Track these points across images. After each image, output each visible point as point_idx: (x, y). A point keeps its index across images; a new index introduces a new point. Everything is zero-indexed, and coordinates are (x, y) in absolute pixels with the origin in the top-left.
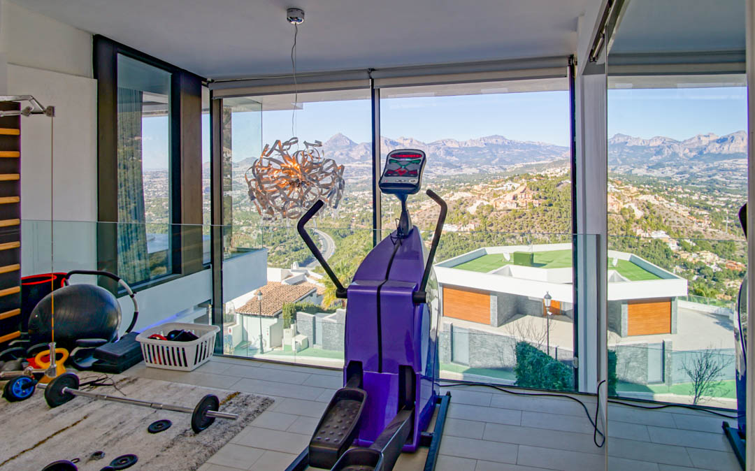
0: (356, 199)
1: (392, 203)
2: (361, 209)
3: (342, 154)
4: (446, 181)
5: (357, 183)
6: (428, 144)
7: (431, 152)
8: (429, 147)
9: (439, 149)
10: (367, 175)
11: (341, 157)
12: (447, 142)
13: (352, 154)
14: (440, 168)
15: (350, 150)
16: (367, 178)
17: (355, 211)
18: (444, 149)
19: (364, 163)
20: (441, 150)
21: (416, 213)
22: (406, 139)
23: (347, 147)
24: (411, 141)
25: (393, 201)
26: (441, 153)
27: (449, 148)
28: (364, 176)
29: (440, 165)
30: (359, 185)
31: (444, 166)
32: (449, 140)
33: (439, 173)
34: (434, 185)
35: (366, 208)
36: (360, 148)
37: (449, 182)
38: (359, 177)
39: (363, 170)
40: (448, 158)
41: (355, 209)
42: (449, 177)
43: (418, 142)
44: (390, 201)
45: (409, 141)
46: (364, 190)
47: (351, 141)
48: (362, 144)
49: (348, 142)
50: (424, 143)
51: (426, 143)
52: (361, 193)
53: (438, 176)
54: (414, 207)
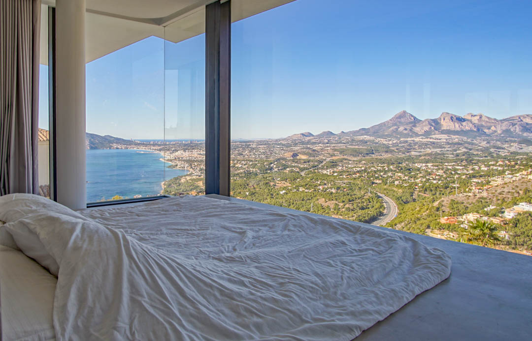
0: (419, 170)
1: (456, 176)
2: (424, 180)
3: (406, 129)
4: (522, 159)
5: (420, 156)
6: (501, 120)
7: (504, 128)
8: (502, 123)
9: (514, 125)
10: (429, 148)
11: (405, 132)
12: (524, 117)
13: (417, 129)
14: (515, 145)
15: (415, 126)
16: (430, 151)
17: (418, 181)
18: (520, 125)
19: (427, 138)
20: (516, 126)
21: (485, 188)
22: (475, 116)
23: (411, 123)
24: (480, 118)
25: (459, 174)
26: (518, 129)
27: (527, 124)
28: (428, 150)
29: (515, 142)
30: (423, 157)
31: (520, 143)
32: (528, 116)
33: (512, 149)
34: (507, 162)
35: (429, 179)
36: (424, 124)
37: (526, 159)
38: (423, 150)
39: (426, 145)
40: (525, 134)
41: (417, 178)
42: (527, 154)
43: (488, 118)
44: (455, 174)
45: (478, 117)
46: (427, 162)
47: (415, 118)
48: (426, 120)
49: (412, 118)
50: (495, 119)
51: (498, 119)
52: (424, 165)
53: (511, 153)
54: (482, 182)
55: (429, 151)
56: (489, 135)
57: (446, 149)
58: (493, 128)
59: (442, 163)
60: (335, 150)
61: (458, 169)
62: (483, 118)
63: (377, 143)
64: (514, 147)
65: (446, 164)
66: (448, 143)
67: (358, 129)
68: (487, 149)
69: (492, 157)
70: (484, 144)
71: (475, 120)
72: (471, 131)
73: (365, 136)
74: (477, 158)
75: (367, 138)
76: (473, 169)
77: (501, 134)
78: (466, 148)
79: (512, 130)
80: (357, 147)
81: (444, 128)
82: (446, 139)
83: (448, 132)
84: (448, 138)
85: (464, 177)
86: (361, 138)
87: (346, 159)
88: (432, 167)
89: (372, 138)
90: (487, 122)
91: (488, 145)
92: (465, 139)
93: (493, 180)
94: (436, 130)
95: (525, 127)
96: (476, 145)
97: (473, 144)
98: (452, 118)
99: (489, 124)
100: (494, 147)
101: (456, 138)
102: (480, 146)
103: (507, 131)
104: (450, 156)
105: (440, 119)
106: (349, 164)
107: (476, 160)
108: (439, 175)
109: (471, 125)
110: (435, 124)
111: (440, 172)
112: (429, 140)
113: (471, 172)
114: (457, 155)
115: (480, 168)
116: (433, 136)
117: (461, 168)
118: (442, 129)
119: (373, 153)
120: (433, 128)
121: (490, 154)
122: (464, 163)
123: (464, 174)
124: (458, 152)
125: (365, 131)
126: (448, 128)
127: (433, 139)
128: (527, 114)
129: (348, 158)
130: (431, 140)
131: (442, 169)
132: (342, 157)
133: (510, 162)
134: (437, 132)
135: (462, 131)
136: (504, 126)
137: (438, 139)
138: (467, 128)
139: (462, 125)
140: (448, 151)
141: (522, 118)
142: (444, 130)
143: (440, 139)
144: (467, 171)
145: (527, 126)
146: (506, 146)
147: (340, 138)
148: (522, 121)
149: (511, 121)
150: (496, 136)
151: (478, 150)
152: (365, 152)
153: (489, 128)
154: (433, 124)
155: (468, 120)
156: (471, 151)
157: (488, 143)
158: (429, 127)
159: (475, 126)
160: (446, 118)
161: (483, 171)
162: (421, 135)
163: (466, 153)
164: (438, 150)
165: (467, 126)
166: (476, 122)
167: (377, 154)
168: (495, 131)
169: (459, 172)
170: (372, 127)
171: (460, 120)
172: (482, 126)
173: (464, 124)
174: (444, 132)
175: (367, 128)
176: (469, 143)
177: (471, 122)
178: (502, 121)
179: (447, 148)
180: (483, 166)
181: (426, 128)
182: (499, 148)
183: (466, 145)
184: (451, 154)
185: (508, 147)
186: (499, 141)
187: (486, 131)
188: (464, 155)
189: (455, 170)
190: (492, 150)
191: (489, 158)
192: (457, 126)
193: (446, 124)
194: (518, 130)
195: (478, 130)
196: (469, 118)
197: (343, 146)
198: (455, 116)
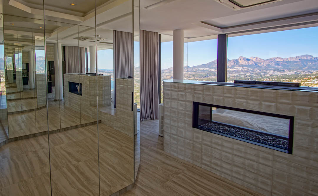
55: (234, 75)
56: (260, 67)
57: (241, 74)
58: (262, 64)
60: (191, 75)
62: (258, 59)
63: (210, 71)
64: (271, 73)
66: (242, 71)
67: (201, 65)
68: (260, 73)
69: (262, 77)
70: (258, 71)
71: (254, 60)
72: (253, 65)
73: (205, 68)
74: (255, 78)
75: (205, 69)
77: (265, 67)
78: (250, 73)
79: (271, 64)
80: (200, 73)
82: (241, 69)
83: (242, 66)
84: (242, 68)
86: (202, 69)
89: (207, 69)
90: (260, 61)
91: (260, 72)
92: (250, 69)
94: (237, 65)
95: (276, 63)
96: (255, 71)
97: (253, 71)
98: (244, 59)
99: (260, 62)
100: (263, 72)
101: (246, 69)
102: (256, 72)
103: (268, 65)
104: (243, 77)
105: (239, 60)
107: (255, 79)
109: (252, 62)
110: (236, 61)
112: (233, 69)
114: (246, 77)
116: (236, 68)
118: (240, 64)
119: (208, 76)
120: (235, 64)
121: (261, 76)
124: (247, 75)
125: (203, 66)
126: (242, 64)
127: (235, 69)
128: (277, 57)
129: (197, 78)
130: (235, 70)
132: (194, 78)
133: (270, 79)
134: (237, 66)
135: (249, 65)
136: (267, 63)
137: (238, 69)
138: (251, 64)
139: (248, 62)
140: (242, 74)
141: (275, 59)
142: (240, 65)
143: (239, 69)
145: (277, 63)
146: (268, 72)
147: (193, 69)
148: (275, 60)
149: (270, 60)
150: (264, 67)
151: (255, 74)
152: (204, 75)
153: (261, 64)
154: (236, 62)
155: (251, 60)
156: (252, 75)
157: (260, 70)
158: (234, 63)
159: (254, 63)
160: (241, 59)
162: (230, 67)
163: (250, 75)
164: (238, 74)
165: (251, 63)
166: (255, 61)
167: (210, 76)
168: (263, 65)
170: (208, 64)
171: (248, 60)
172: (258, 63)
173: (249, 62)
174: (240, 66)
175: (205, 64)
176: (252, 71)
177: (252, 60)
178: (266, 60)
181: (232, 64)
182: (265, 73)
183: (250, 72)
184: (244, 76)
185: (269, 72)
186: (265, 69)
187: (259, 65)
188: (249, 76)
190: (262, 74)
191: (260, 78)
192: (246, 63)
193: (241, 62)
194: (273, 64)
195: (256, 65)
196: (252, 59)
197: (194, 73)
198: (245, 58)
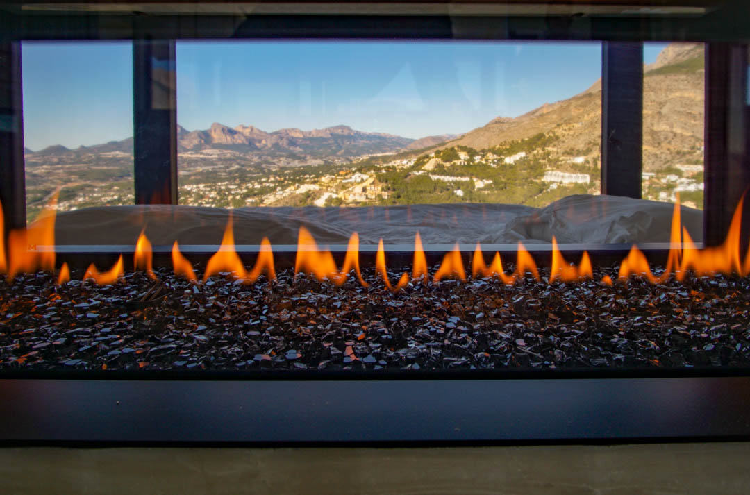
1: (230, 197)
4: (290, 173)
5: (190, 176)
7: (273, 142)
8: (271, 136)
9: (281, 139)
10: (200, 166)
12: (290, 131)
13: (184, 144)
14: (284, 159)
15: (181, 139)
18: (287, 139)
19: (197, 153)
20: (284, 140)
22: (246, 127)
24: (252, 130)
25: (233, 194)
26: (285, 143)
27: (293, 138)
29: (283, 156)
30: (193, 178)
31: (288, 157)
33: (281, 164)
34: (278, 178)
36: (193, 136)
37: (294, 174)
38: (192, 169)
39: (196, 161)
40: (292, 148)
42: (293, 168)
43: (259, 131)
44: (228, 195)
45: (249, 130)
46: (198, 183)
48: (195, 132)
50: (265, 133)
51: (268, 132)
52: (195, 186)
53: (281, 168)
54: (256, 201)
55: (200, 169)
56: (260, 150)
57: (218, 167)
58: (264, 142)
59: (213, 182)
60: (72, 173)
61: (231, 190)
62: (254, 131)
64: (283, 162)
65: (219, 184)
66: (220, 160)
67: (105, 143)
68: (259, 164)
69: (264, 173)
70: (256, 159)
71: (247, 132)
72: (243, 145)
73: (117, 152)
74: (250, 175)
75: (120, 154)
76: (247, 188)
77: (270, 148)
78: (239, 164)
79: (280, 144)
80: (105, 167)
81: (216, 141)
82: (218, 155)
83: (220, 146)
84: (219, 153)
85: (238, 197)
86: (111, 154)
87: (89, 186)
88: (204, 189)
89: (127, 155)
90: (258, 135)
91: (259, 160)
92: (237, 153)
93: (267, 199)
94: (207, 143)
95: (291, 141)
96: (249, 160)
97: (245, 160)
98: (223, 129)
99: (259, 138)
100: (266, 162)
101: (228, 153)
102: (252, 162)
103: (276, 145)
104: (223, 174)
105: (211, 131)
106: (94, 192)
107: (249, 177)
108: (212, 198)
109: (243, 138)
110: (205, 136)
111: (213, 194)
112: (198, 156)
113: (245, 191)
114: (230, 173)
115: (253, 186)
116: (204, 151)
117: (234, 187)
118: (213, 142)
119: (129, 175)
120: (203, 142)
121: (262, 170)
122: (238, 181)
123: (237, 194)
124: (231, 169)
125: (116, 145)
126: (220, 142)
127: (204, 154)
128: (292, 127)
129: (93, 184)
130: (202, 156)
131: (215, 190)
132: (84, 183)
133: (280, 177)
134: (207, 146)
135: (234, 144)
136: (274, 140)
137: (209, 155)
138: (239, 142)
139: (234, 138)
140: (220, 168)
141: (288, 131)
142: (215, 144)
143: (211, 155)
144: (241, 190)
145: (293, 140)
146: (275, 160)
147: (78, 156)
148: (288, 134)
149: (279, 134)
150: (267, 150)
151: (250, 166)
152: (118, 174)
153: (260, 142)
154: (203, 137)
155: (239, 132)
156: (244, 168)
157: (260, 158)
158: (199, 140)
159: (247, 140)
160: (218, 130)
161: (256, 189)
162: (189, 150)
163: (239, 170)
164: (210, 168)
165: (239, 140)
166: (248, 134)
168: (266, 145)
169: (233, 192)
171: (232, 132)
172: (253, 139)
173: (236, 136)
174: (215, 146)
175: (118, 142)
176: (242, 159)
177: (242, 134)
178: (271, 134)
179: (220, 165)
180: (256, 183)
181: (196, 142)
182: (270, 163)
183: (239, 161)
184: (224, 172)
185: (277, 162)
186: (269, 155)
187: (258, 145)
188: (237, 172)
189: (229, 190)
190: (264, 166)
191: (261, 174)
192: (228, 139)
193: (217, 137)
195: (250, 143)
196: (240, 130)
197: (83, 167)
198: (226, 127)
